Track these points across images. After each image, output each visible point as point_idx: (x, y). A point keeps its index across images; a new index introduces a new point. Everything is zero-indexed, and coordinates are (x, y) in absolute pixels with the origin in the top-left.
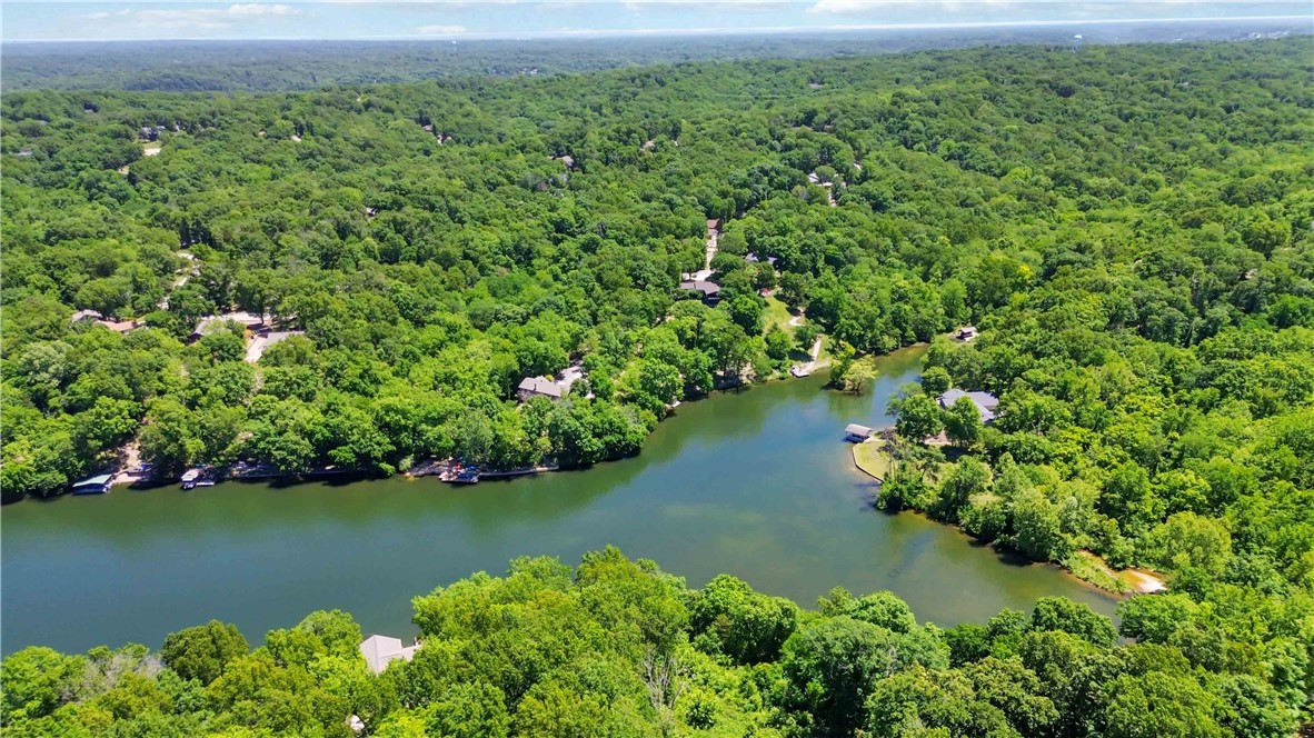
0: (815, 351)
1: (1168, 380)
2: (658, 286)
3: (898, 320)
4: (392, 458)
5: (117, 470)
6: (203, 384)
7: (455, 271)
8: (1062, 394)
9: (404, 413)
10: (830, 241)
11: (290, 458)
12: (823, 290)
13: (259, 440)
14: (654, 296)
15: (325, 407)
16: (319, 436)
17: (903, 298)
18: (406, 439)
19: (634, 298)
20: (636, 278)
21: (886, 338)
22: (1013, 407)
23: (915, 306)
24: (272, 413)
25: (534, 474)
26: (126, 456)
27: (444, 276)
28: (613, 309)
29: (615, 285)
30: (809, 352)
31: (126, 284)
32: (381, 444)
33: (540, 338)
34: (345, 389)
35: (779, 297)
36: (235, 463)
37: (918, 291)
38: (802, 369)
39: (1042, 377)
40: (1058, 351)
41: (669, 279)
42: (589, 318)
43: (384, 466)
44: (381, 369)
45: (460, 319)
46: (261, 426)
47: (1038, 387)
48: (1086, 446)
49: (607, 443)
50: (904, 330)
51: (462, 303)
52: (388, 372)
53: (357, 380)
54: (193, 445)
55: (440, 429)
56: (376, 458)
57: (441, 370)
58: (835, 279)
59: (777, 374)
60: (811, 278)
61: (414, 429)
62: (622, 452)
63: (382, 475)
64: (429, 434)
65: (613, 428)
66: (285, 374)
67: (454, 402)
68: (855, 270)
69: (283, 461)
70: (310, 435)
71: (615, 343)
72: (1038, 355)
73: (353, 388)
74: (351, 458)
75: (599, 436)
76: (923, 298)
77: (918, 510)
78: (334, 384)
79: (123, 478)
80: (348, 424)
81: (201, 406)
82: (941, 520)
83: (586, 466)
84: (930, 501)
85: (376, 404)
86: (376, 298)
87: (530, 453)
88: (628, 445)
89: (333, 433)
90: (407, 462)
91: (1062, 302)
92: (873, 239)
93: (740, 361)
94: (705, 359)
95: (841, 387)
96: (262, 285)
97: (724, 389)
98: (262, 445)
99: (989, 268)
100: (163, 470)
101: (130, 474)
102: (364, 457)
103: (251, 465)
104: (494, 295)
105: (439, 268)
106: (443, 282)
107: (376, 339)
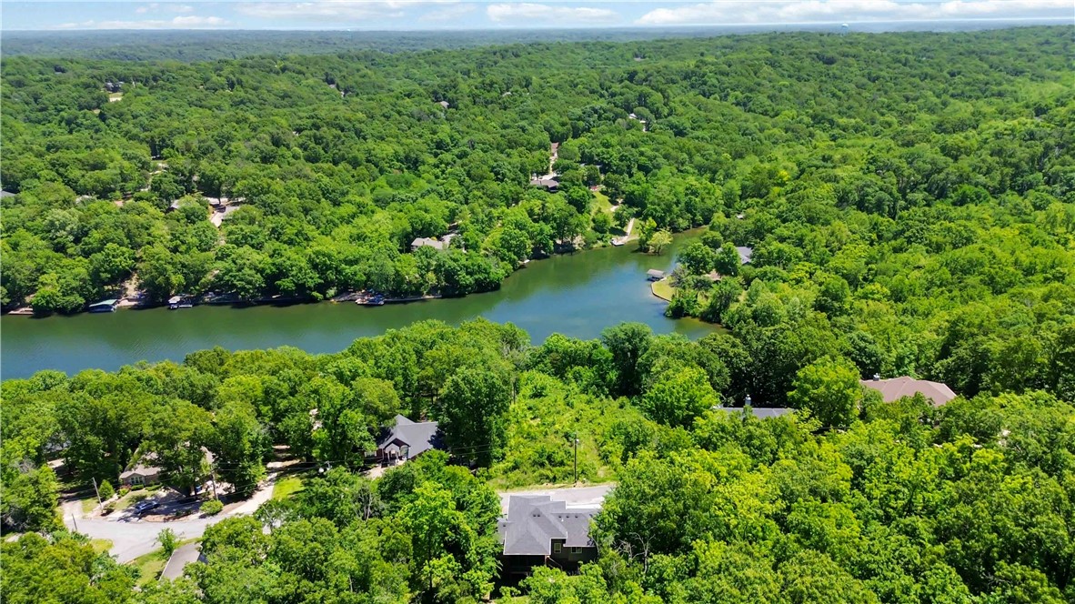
0: (629, 229)
1: (874, 236)
2: (513, 180)
3: (689, 208)
4: (322, 288)
5: (120, 298)
6: (181, 238)
7: (362, 170)
8: (800, 242)
9: (329, 257)
10: (642, 154)
11: (247, 286)
12: (635, 186)
13: (224, 274)
14: (510, 187)
15: (271, 253)
16: (268, 271)
17: (695, 193)
18: (331, 276)
19: (494, 186)
20: (497, 174)
21: (681, 220)
22: (763, 250)
23: (703, 200)
24: (233, 256)
25: (424, 300)
26: (126, 289)
27: (354, 172)
28: (480, 194)
29: (482, 178)
30: (624, 229)
31: (116, 175)
32: (313, 279)
33: (426, 211)
34: (285, 242)
35: (603, 192)
36: (206, 293)
37: (705, 188)
38: (618, 241)
39: (786, 233)
40: (799, 218)
41: (521, 176)
42: (462, 198)
43: (315, 294)
44: (310, 230)
45: (368, 200)
46: (226, 265)
47: (782, 239)
48: (811, 274)
49: (476, 280)
50: (695, 215)
51: (368, 191)
52: (316, 233)
53: (293, 237)
54: (177, 279)
55: (356, 267)
56: (310, 288)
57: (355, 231)
58: (644, 179)
59: (600, 243)
60: (627, 179)
61: (336, 268)
62: (487, 287)
63: (314, 300)
64: (347, 271)
65: (480, 270)
66: (242, 230)
67: (364, 250)
68: (660, 173)
69: (243, 289)
70: (261, 271)
71: (481, 216)
72: (784, 221)
73: (290, 242)
74: (292, 286)
75: (471, 274)
76: (708, 193)
77: (694, 316)
78: (277, 239)
79: (124, 303)
80: (288, 263)
81: (181, 252)
82: (710, 321)
83: (462, 295)
84: (702, 310)
85: (309, 251)
86: (304, 184)
87: (422, 285)
88: (491, 282)
89: (278, 269)
90: (332, 292)
91: (805, 188)
92: (674, 153)
93: (574, 233)
94: (547, 229)
95: (646, 250)
96: (220, 174)
97: (562, 253)
98: (227, 278)
99: (759, 172)
100: (155, 296)
101: (129, 300)
102: (301, 287)
103: (218, 294)
104: (391, 186)
105: (350, 167)
106: (353, 176)
107: (306, 211)
